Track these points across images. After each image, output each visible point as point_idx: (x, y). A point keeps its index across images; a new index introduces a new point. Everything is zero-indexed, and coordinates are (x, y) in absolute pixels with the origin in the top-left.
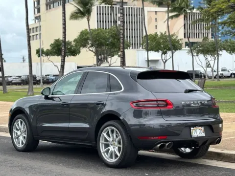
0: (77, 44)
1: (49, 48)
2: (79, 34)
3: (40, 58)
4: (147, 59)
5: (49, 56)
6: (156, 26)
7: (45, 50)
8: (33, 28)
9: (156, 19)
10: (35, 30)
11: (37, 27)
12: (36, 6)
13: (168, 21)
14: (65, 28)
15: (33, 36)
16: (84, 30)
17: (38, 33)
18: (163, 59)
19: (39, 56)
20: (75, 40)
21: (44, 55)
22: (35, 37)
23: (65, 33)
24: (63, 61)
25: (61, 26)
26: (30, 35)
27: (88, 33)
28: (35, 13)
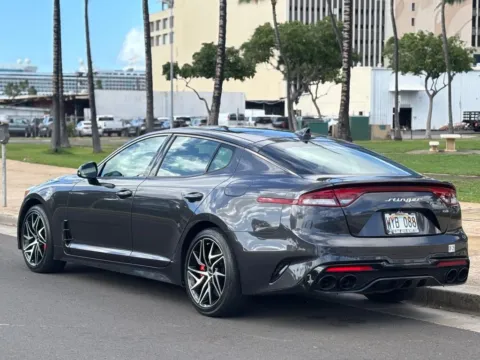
0: (249, 54)
1: (190, 61)
2: (253, 33)
3: (169, 82)
4: (394, 89)
5: (188, 79)
6: (413, 20)
7: (181, 66)
8: (158, 21)
9: (413, 5)
10: (161, 24)
11: (165, 20)
13: (443, 7)
14: (223, 18)
15: (158, 37)
16: (262, 24)
17: (168, 30)
18: (429, 89)
19: (168, 79)
20: (244, 46)
21: (178, 76)
22: (161, 39)
23: (223, 27)
24: (219, 88)
25: (217, 13)
26: (152, 34)
27: (271, 31)
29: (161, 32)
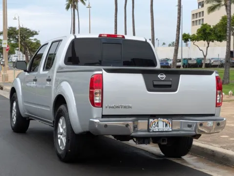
1: (196, 33)
8: (197, 14)
11: (200, 13)
15: (196, 21)
17: (201, 18)
19: (185, 42)
21: (190, 40)
29: (198, 19)
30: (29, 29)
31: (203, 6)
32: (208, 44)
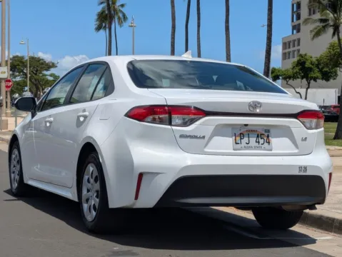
1: (290, 67)
5: (287, 80)
8: (289, 42)
11: (294, 41)
12: (295, 10)
15: (289, 53)
17: (296, 48)
22: (291, 54)
28: (293, 21)
29: (292, 49)
30: (43, 60)
31: (298, 31)
32: (309, 83)
